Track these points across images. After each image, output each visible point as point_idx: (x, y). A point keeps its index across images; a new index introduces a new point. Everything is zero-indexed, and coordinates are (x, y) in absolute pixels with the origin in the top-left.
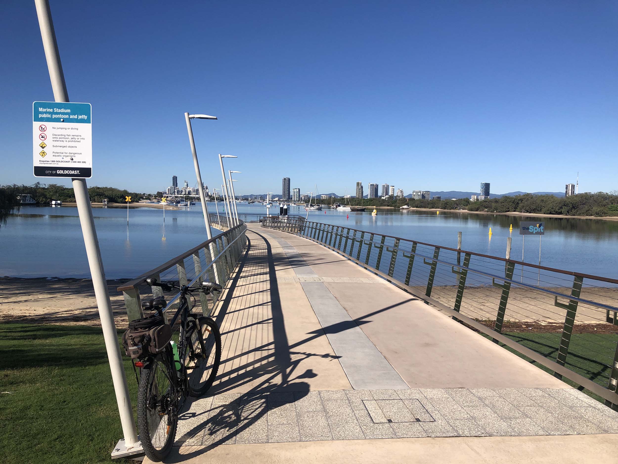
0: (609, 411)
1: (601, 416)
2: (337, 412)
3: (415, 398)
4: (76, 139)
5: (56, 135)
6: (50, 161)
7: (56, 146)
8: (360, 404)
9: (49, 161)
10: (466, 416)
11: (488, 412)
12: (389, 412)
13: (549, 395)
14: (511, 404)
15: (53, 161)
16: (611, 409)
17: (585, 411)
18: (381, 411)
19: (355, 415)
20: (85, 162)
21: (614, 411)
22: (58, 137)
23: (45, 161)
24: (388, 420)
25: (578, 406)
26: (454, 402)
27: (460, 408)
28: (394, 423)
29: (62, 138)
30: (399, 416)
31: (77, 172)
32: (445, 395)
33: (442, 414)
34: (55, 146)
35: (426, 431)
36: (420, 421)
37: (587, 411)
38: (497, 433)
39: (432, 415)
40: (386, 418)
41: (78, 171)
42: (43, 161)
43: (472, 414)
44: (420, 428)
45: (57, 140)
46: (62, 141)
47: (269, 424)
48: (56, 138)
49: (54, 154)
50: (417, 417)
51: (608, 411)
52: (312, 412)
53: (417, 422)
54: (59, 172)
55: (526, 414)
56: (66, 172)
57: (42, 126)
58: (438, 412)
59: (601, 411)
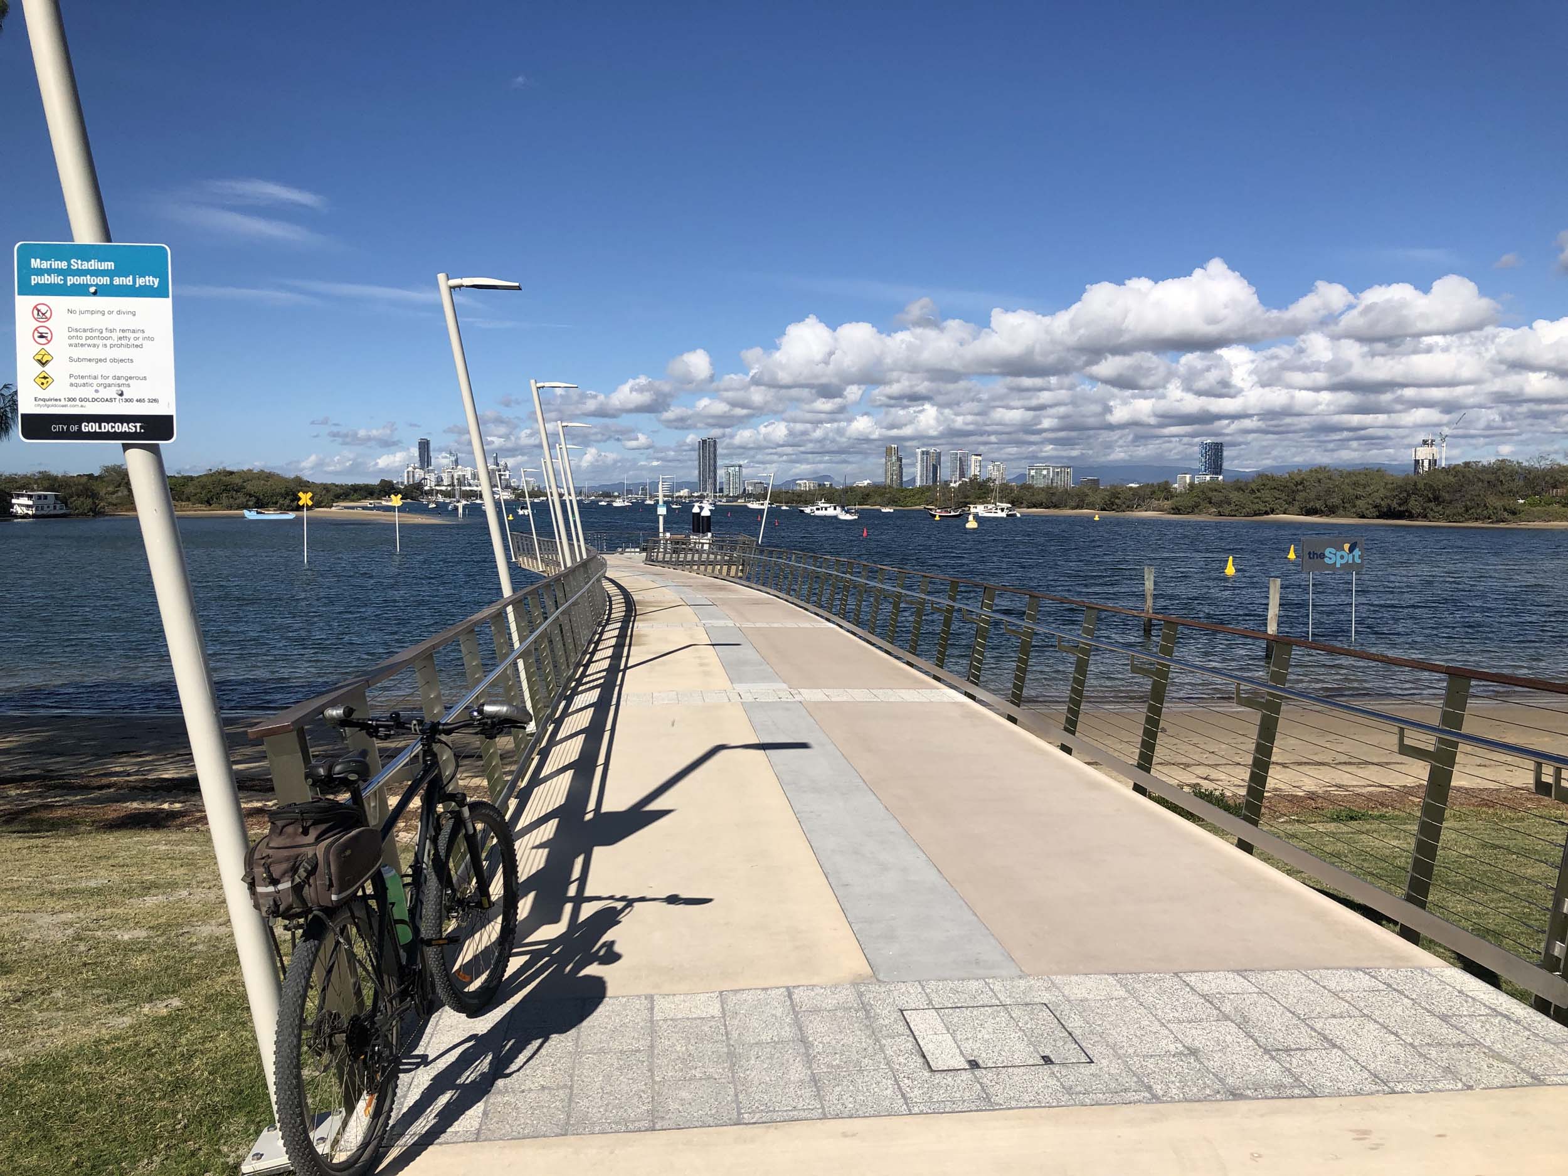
0: (1544, 1024)
1: (1524, 1039)
2: (834, 1042)
3: (1037, 1000)
4: (131, 339)
5: (77, 330)
6: (63, 400)
7: (79, 360)
8: (896, 1021)
9: (60, 400)
10: (1172, 1048)
11: (1229, 1032)
12: (971, 1041)
13: (1389, 985)
14: (1291, 1012)
15: (69, 400)
16: (1549, 1019)
17: (1482, 1027)
18: (951, 1038)
19: (883, 1051)
20: (155, 401)
21: (1559, 1026)
22: (84, 335)
23: (50, 400)
24: (970, 1062)
25: (1465, 1013)
26: (1142, 1010)
27: (1156, 1026)
28: (984, 1072)
29: (94, 338)
30: (996, 1050)
31: (136, 427)
32: (1117, 992)
33: (1111, 1040)
34: (75, 357)
35: (1069, 1090)
36: (1052, 1063)
37: (1488, 1026)
38: (1256, 1090)
39: (1084, 1045)
40: (964, 1056)
41: (138, 425)
42: (44, 400)
43: (1188, 1042)
44: (1052, 1082)
45: (81, 342)
46: (94, 346)
47: (657, 1079)
48: (78, 337)
49: (73, 380)
50: (1044, 1052)
51: (1543, 1026)
52: (768, 1043)
53: (1045, 1067)
54: (86, 428)
55: (1330, 1037)
56: (107, 427)
57: (39, 307)
58: (1099, 1038)
59: (1526, 1025)
